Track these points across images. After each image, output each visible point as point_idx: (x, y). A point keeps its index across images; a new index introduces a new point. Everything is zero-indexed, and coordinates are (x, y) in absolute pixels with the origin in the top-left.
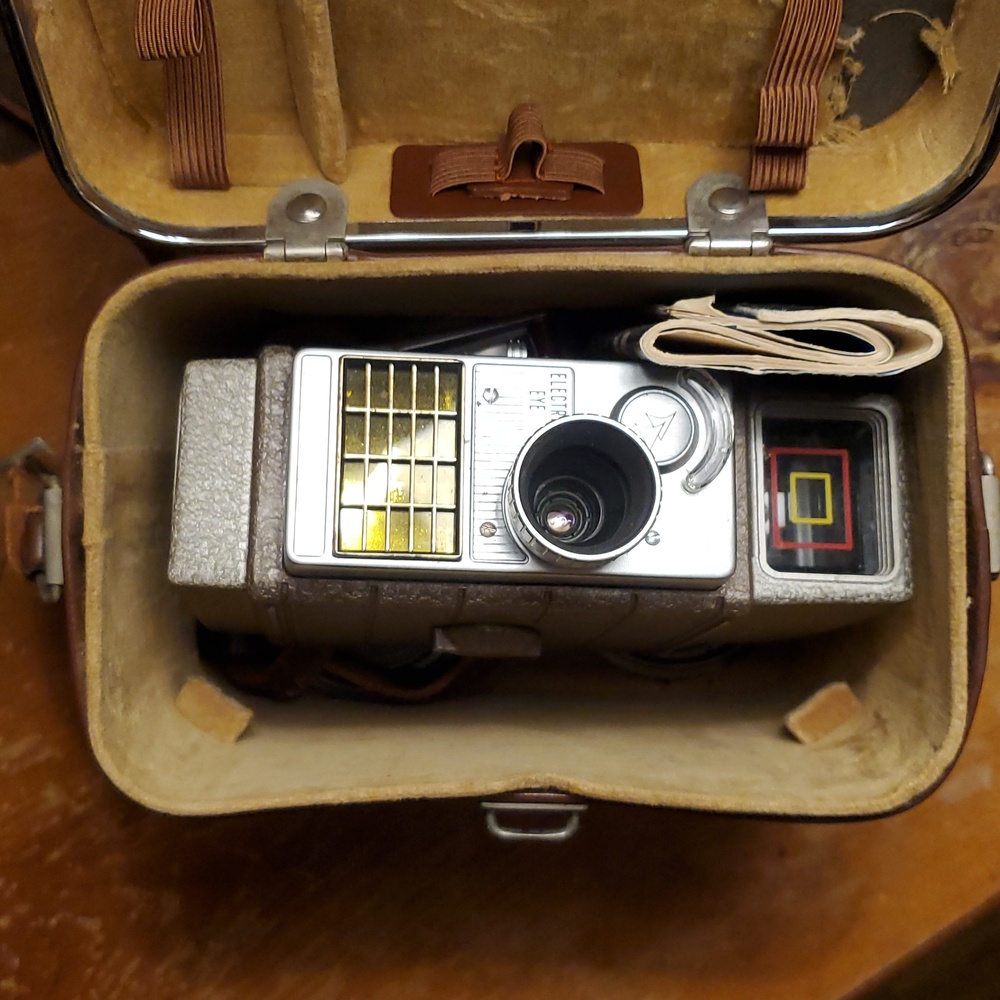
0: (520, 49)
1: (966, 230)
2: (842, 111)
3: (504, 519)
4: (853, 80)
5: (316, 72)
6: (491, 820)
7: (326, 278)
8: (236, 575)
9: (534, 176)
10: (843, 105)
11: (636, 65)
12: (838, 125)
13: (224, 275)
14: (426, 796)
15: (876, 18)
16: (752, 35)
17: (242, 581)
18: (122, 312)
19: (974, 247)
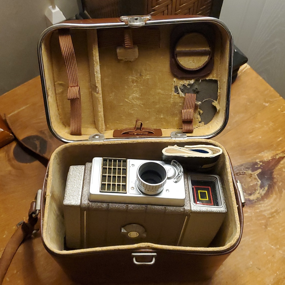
0: (138, 109)
1: (239, 172)
2: (200, 121)
3: (136, 187)
4: (201, 114)
5: (99, 109)
6: (134, 259)
7: (100, 144)
8: (78, 203)
9: (141, 130)
10: (200, 119)
11: (159, 112)
12: (200, 124)
13: (80, 144)
14: (119, 248)
15: (203, 101)
16: (180, 104)
17: (79, 204)
18: (59, 152)
19: (242, 176)
